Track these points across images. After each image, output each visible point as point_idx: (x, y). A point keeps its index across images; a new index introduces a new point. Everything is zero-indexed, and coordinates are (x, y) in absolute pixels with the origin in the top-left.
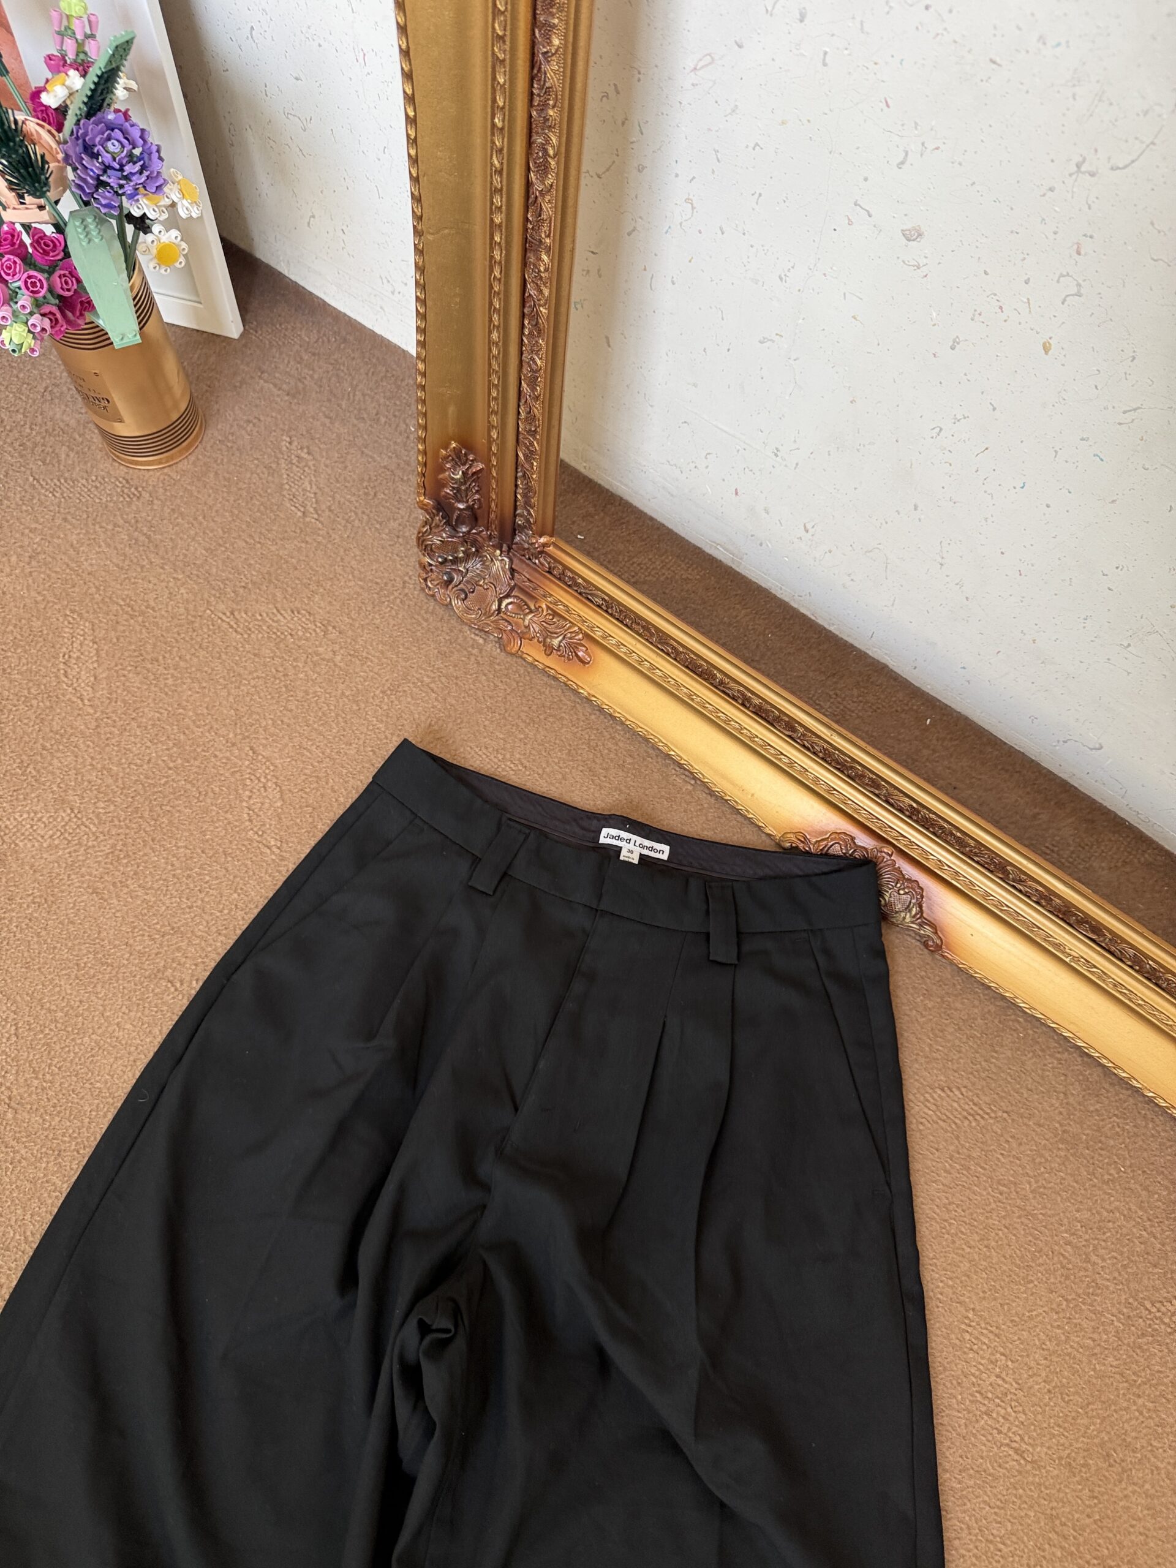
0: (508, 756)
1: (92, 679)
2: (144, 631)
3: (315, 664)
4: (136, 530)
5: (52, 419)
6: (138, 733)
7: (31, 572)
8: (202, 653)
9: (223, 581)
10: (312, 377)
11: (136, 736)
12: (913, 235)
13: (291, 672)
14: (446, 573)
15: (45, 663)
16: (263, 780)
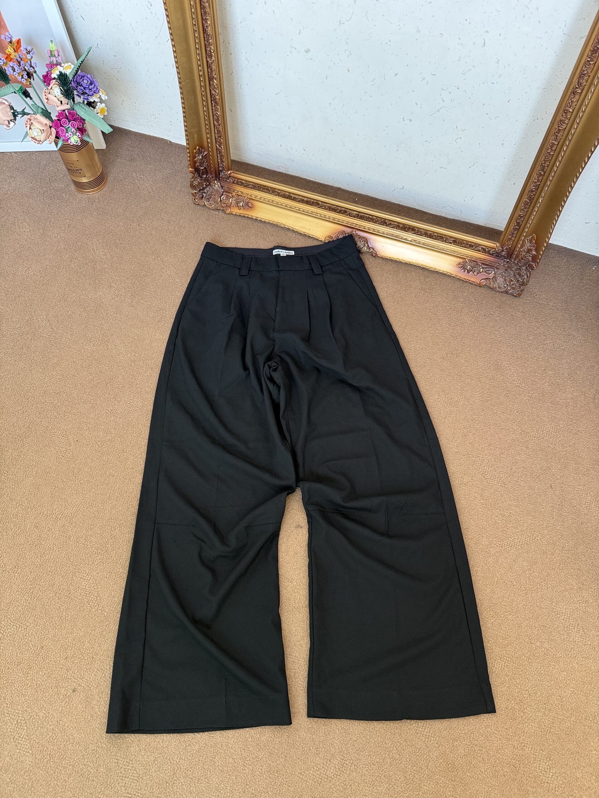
0: (238, 241)
1: (104, 253)
2: (114, 237)
3: (170, 232)
4: (98, 211)
5: (56, 187)
6: (125, 263)
7: (70, 231)
8: (135, 238)
9: (132, 218)
10: (135, 154)
11: (125, 265)
12: (307, 51)
13: (163, 236)
14: (201, 194)
15: (87, 253)
16: (168, 266)
